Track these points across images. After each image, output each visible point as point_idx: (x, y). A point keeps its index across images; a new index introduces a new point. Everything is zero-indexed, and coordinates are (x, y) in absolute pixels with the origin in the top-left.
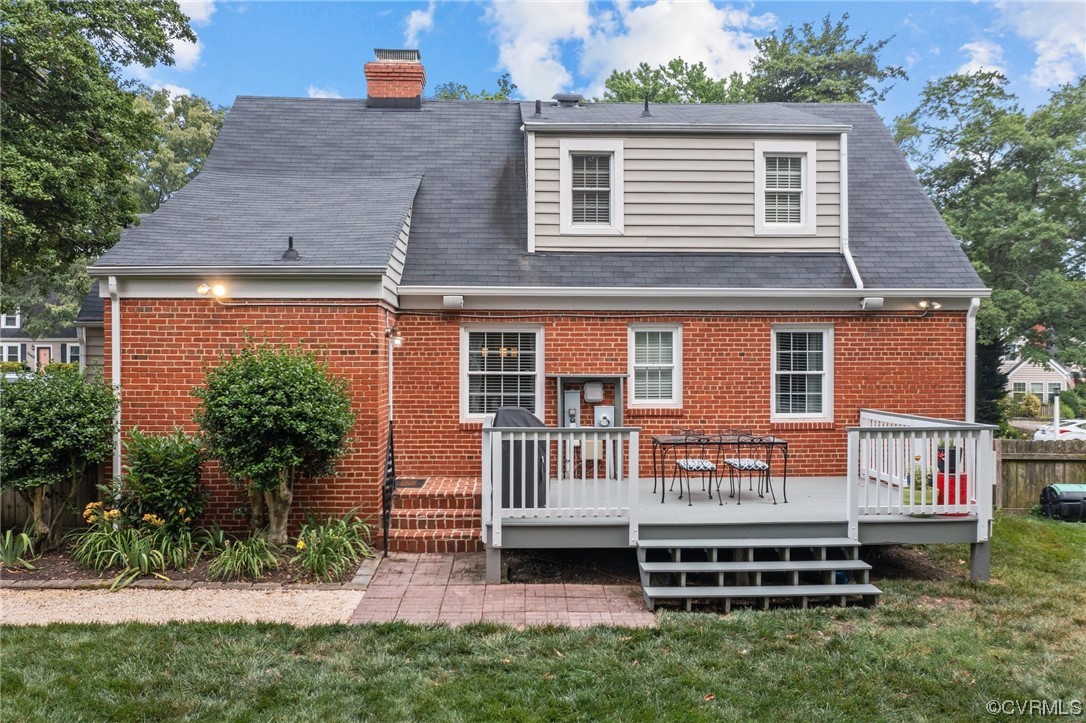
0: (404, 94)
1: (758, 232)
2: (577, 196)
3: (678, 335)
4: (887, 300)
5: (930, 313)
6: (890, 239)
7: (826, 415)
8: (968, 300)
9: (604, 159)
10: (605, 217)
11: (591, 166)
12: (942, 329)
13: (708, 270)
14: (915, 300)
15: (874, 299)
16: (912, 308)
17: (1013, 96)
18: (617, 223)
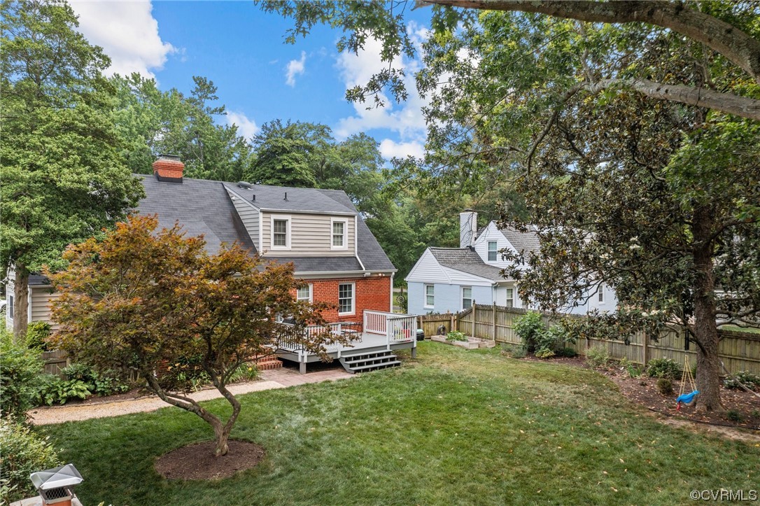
0: (175, 176)
1: (332, 249)
2: (275, 235)
3: (311, 287)
4: (371, 273)
5: (382, 277)
6: (366, 251)
7: (352, 312)
8: (391, 273)
9: (284, 222)
10: (284, 243)
11: (280, 224)
12: (383, 283)
13: (319, 263)
14: (378, 273)
15: (368, 274)
16: (376, 275)
17: (333, 138)
18: (289, 246)
